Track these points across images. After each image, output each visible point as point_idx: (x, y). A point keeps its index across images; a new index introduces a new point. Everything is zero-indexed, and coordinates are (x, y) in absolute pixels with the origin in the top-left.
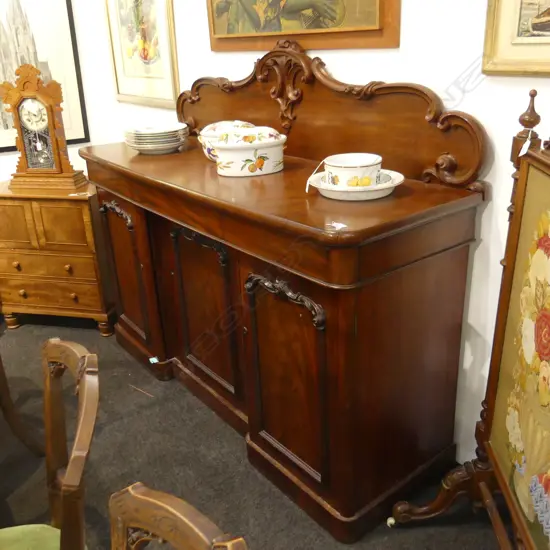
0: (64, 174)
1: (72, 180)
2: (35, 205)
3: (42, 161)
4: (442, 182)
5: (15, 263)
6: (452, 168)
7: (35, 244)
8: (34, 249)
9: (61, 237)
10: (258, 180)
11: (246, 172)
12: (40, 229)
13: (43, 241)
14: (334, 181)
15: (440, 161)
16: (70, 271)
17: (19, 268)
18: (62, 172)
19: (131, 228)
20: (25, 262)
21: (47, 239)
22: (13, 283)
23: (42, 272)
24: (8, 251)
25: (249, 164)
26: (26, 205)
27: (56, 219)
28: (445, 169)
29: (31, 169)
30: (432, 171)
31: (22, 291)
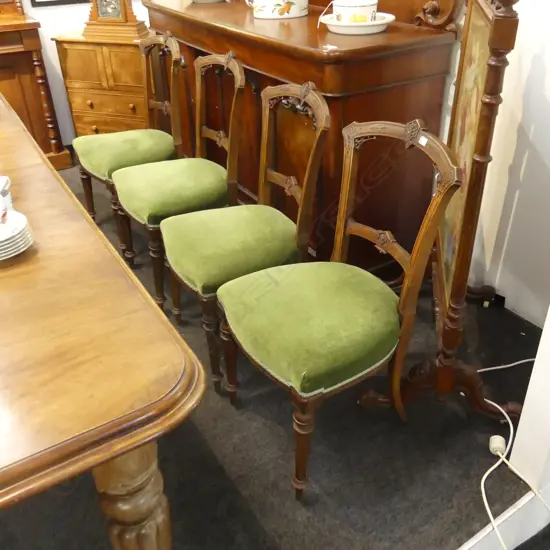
0: (128, 24)
1: (135, 29)
2: (105, 49)
3: (110, 10)
4: (427, 24)
5: (89, 102)
6: (435, 12)
7: (105, 84)
8: (104, 89)
9: (126, 79)
10: (286, 22)
11: (276, 15)
12: (109, 71)
13: (111, 82)
14: (338, 18)
15: (425, 7)
16: (134, 109)
17: (92, 106)
18: (127, 21)
19: (184, 67)
20: (96, 102)
21: (115, 81)
22: (86, 119)
23: (110, 110)
24: (83, 91)
25: (278, 8)
26: (98, 49)
27: (123, 63)
28: (429, 13)
29: (101, 17)
30: (421, 15)
31: (94, 127)
